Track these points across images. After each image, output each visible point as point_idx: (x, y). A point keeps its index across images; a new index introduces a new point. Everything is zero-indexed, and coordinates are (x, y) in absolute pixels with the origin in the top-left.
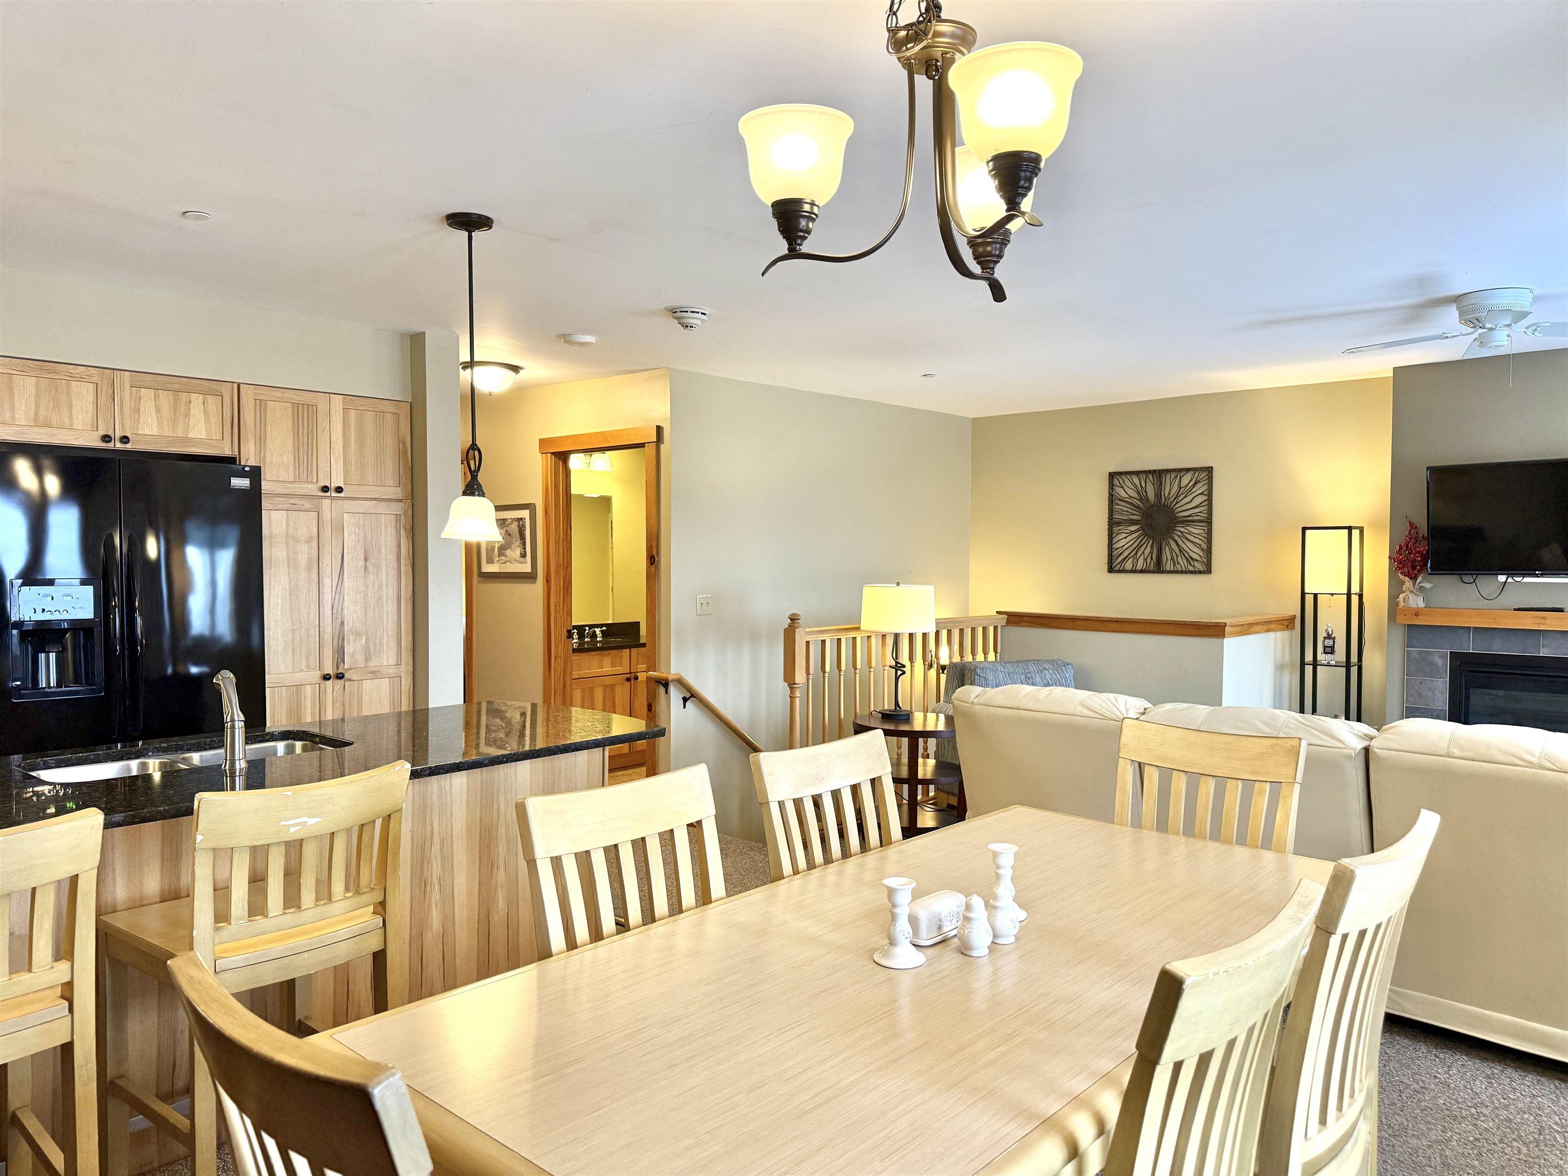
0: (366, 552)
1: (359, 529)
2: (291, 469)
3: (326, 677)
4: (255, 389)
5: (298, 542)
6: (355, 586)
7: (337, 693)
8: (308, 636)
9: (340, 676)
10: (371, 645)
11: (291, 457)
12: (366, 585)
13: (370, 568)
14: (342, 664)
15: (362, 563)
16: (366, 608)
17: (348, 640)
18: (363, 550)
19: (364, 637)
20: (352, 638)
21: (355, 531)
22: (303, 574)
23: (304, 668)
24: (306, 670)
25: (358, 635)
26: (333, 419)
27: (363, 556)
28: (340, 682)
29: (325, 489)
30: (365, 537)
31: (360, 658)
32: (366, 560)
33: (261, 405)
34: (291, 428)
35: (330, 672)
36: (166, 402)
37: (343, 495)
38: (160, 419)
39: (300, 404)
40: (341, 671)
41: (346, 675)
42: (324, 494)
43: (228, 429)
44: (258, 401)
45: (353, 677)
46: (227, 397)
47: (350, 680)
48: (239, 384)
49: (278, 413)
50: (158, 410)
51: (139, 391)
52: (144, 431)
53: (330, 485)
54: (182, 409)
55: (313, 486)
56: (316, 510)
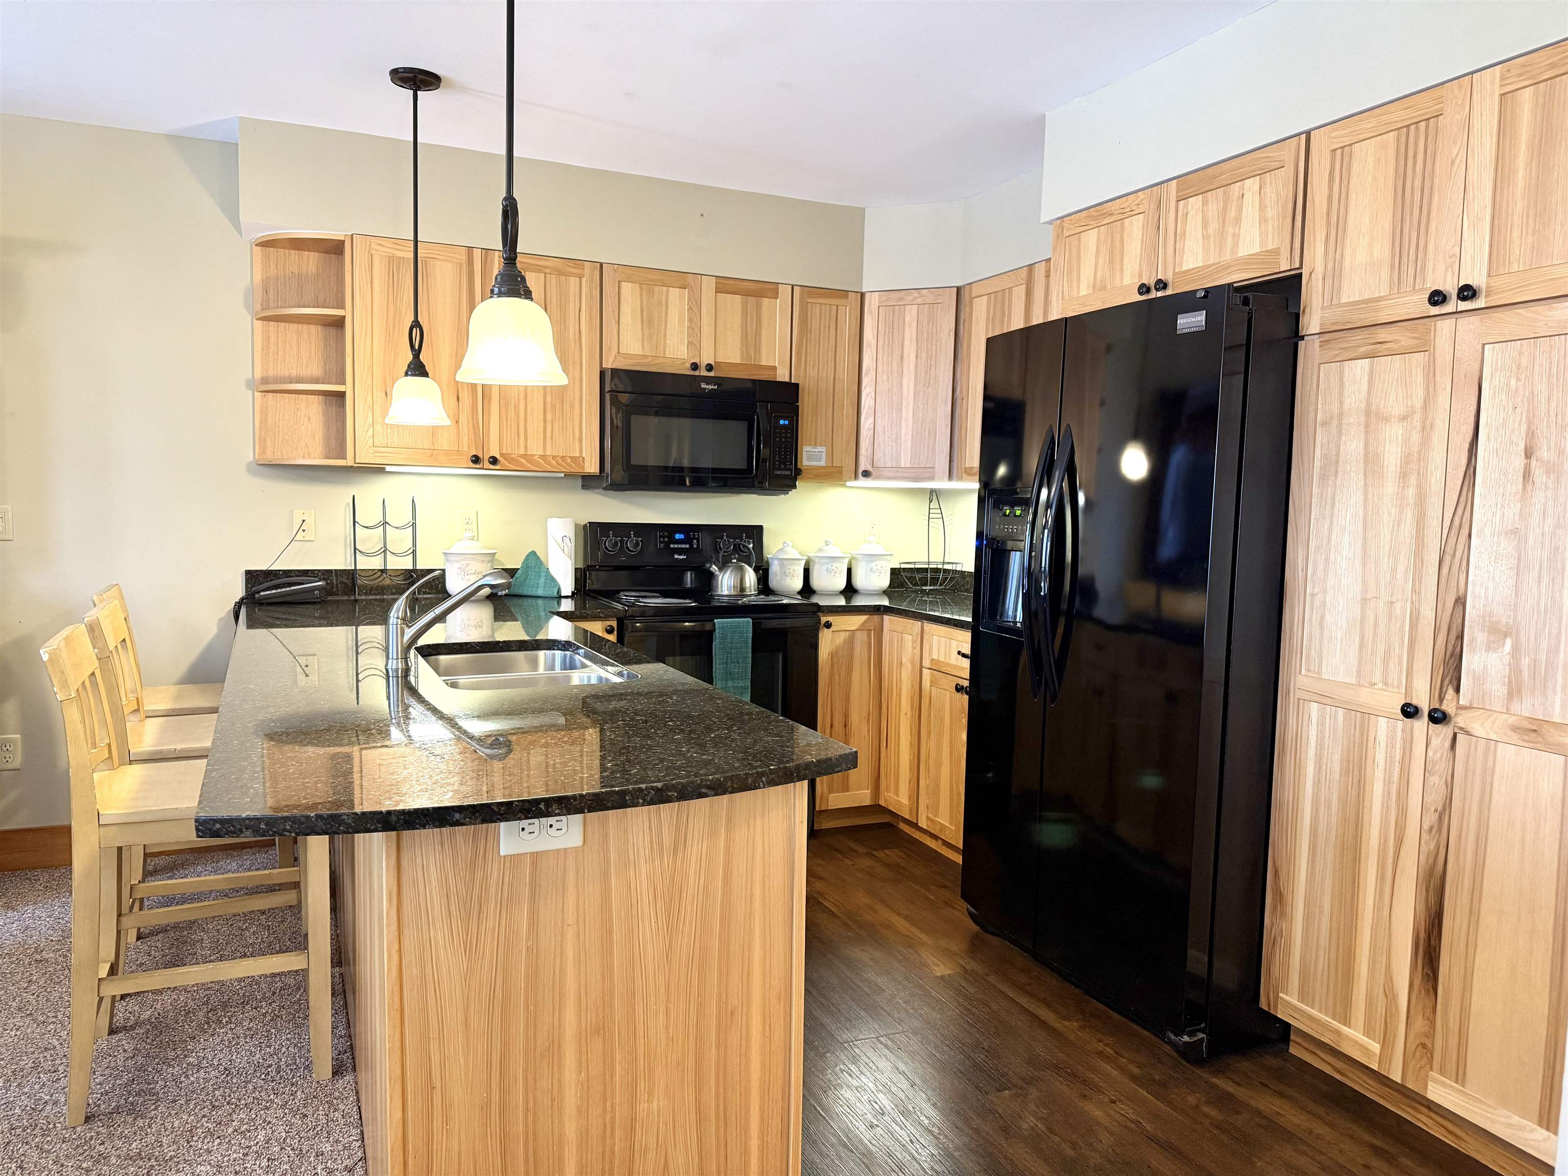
0: (1531, 435)
1: (1518, 379)
2: (1387, 269)
3: (1409, 711)
5: (1387, 419)
6: (1499, 514)
7: (1435, 753)
8: (1390, 620)
9: (1438, 717)
10: (1525, 662)
11: (1386, 246)
13: (1539, 475)
14: (1451, 692)
15: (1519, 461)
16: (1519, 569)
17: (1473, 639)
18: (1524, 427)
19: (1508, 642)
20: (1483, 638)
21: (1508, 384)
22: (1390, 487)
23: (1376, 681)
24: (1380, 685)
26: (1477, 126)
27: (1522, 445)
28: (1441, 733)
29: (1437, 298)
30: (1531, 395)
31: (1497, 689)
32: (1529, 454)
34: (1390, 184)
35: (1424, 703)
36: (1213, 209)
37: (1480, 303)
38: (1206, 237)
39: (1408, 126)
40: (1448, 706)
41: (1461, 720)
42: (1435, 310)
43: (1289, 220)
44: (1339, 152)
45: (1478, 729)
46: (1289, 170)
47: (1468, 733)
48: (1308, 133)
49: (1371, 161)
50: (1205, 225)
51: (1186, 206)
52: (1185, 268)
53: (1450, 287)
54: (1233, 213)
55: (1416, 297)
56: (1424, 347)
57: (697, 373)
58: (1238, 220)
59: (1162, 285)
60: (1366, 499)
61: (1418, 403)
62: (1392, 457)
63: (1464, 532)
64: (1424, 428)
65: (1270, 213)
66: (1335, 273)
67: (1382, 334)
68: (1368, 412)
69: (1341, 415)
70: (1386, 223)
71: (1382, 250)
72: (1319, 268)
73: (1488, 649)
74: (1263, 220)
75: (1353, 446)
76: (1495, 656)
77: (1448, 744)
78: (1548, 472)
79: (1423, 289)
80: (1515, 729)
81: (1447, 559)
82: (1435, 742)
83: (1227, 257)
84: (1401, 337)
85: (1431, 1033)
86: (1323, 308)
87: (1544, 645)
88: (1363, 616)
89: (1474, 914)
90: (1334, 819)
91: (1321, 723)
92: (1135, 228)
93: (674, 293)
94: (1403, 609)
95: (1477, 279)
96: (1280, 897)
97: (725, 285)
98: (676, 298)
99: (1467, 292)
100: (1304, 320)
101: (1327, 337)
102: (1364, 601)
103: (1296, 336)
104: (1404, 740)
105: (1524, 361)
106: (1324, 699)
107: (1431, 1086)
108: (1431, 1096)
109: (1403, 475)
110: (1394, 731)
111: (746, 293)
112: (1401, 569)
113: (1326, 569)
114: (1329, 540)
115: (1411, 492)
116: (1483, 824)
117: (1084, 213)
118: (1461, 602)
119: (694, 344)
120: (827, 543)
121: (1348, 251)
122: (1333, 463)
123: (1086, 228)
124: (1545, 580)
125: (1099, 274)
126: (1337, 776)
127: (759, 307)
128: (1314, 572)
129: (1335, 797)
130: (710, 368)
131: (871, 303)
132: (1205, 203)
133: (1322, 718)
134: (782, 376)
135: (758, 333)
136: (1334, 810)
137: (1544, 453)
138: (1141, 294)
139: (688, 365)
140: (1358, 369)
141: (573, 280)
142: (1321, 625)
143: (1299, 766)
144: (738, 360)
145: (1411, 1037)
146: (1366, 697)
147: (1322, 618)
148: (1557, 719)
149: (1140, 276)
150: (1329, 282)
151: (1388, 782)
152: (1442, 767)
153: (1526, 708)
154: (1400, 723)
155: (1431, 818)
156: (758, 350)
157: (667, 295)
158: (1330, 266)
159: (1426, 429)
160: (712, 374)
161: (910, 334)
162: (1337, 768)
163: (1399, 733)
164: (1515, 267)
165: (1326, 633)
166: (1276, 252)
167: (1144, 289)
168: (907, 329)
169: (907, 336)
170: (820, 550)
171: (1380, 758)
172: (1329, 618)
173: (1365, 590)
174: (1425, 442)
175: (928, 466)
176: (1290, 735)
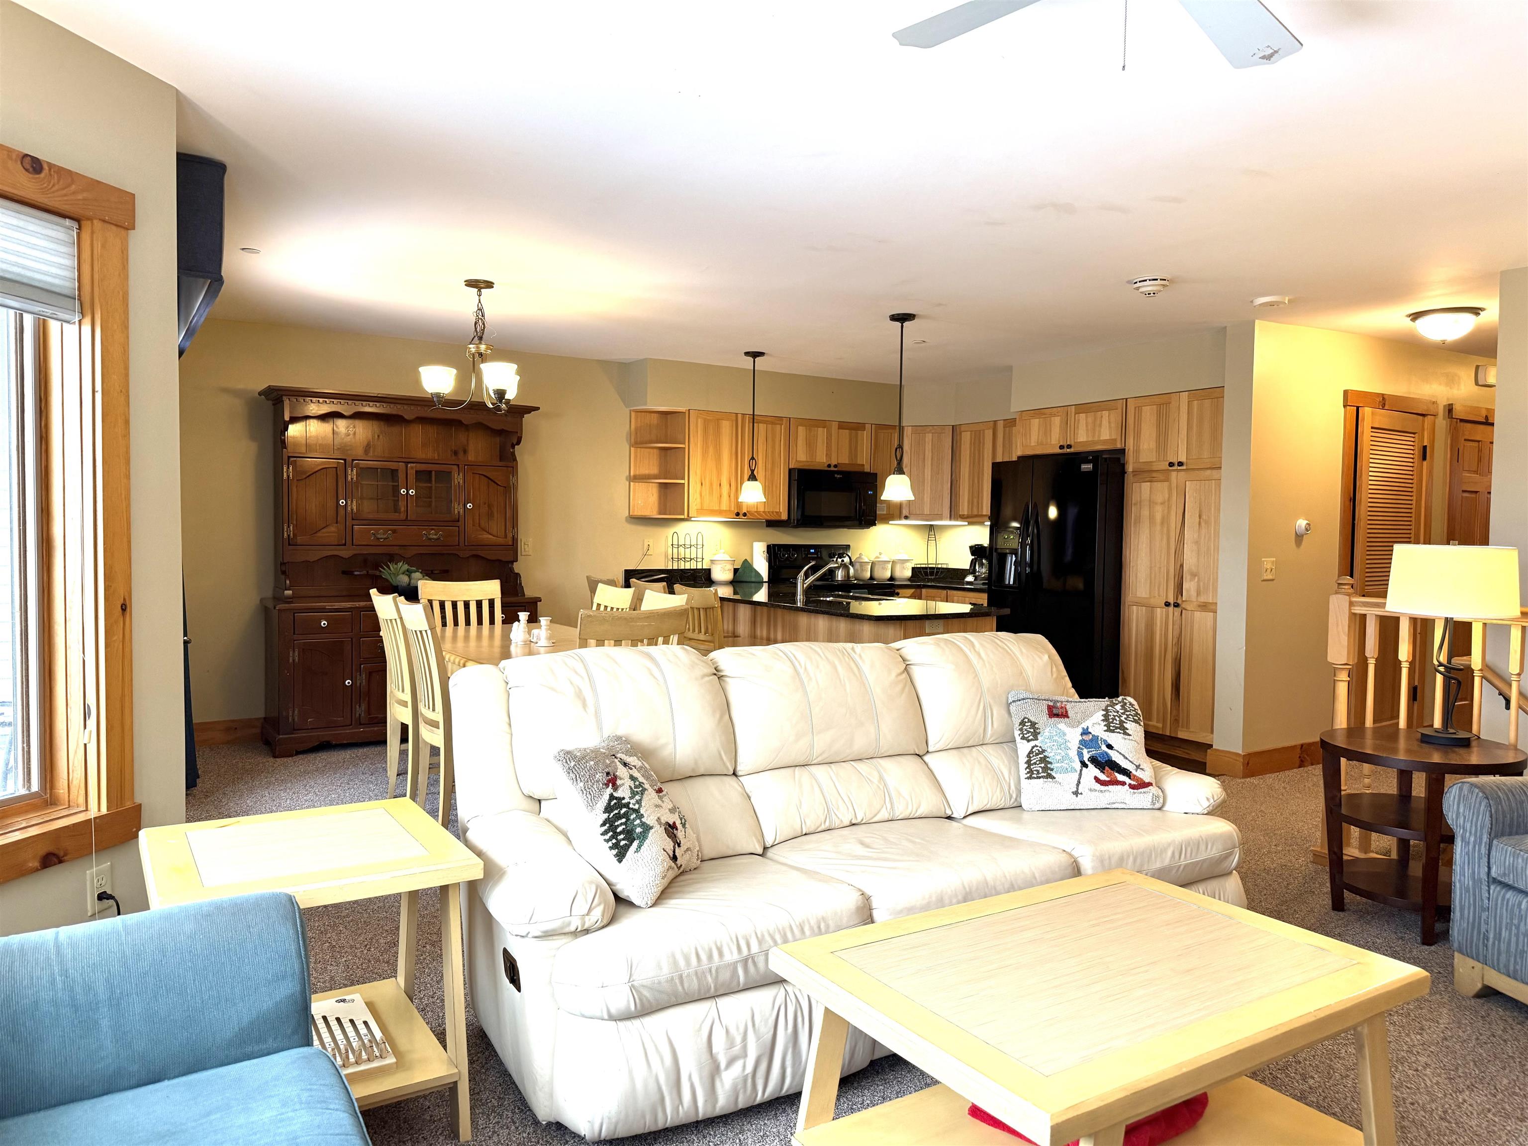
0: (1200, 511)
1: (1196, 493)
2: (1154, 452)
3: (1167, 604)
4: (1135, 400)
5: (1156, 504)
6: (1192, 537)
7: (1176, 617)
8: (1159, 574)
9: (1176, 605)
10: (1202, 584)
11: (1154, 443)
12: (1199, 536)
13: (1203, 524)
14: (1180, 596)
15: (1197, 521)
16: (1198, 554)
17: (1186, 578)
18: (1198, 509)
19: (1196, 578)
20: (1189, 577)
21: (1193, 495)
22: (1158, 528)
23: (1156, 595)
24: (1158, 596)
25: (1194, 575)
26: (1181, 409)
27: (1198, 515)
28: (1178, 610)
29: (1171, 464)
30: (1200, 499)
31: (1193, 593)
32: (1200, 517)
33: (1138, 409)
34: (1155, 422)
35: (1171, 601)
36: (1090, 420)
37: (1184, 467)
38: (1087, 430)
39: (1160, 405)
40: (1179, 601)
41: (1184, 605)
42: (1171, 468)
43: (1120, 429)
44: (1137, 408)
45: (1189, 608)
46: (1120, 410)
47: (1186, 610)
48: (1126, 399)
49: (1148, 414)
50: (1087, 426)
51: (1079, 417)
52: (1079, 441)
53: (1175, 461)
54: (1098, 422)
55: (1165, 463)
56: (1167, 480)
57: (829, 469)
58: (1100, 426)
59: (1069, 446)
60: (1150, 532)
61: (1166, 499)
62: (1158, 517)
63: (1182, 542)
64: (1168, 508)
65: (1113, 425)
66: (1137, 451)
67: (1154, 475)
68: (1150, 501)
69: (1140, 502)
70: (1154, 435)
71: (1153, 445)
72: (1132, 448)
73: (1190, 581)
74: (1110, 427)
75: (1145, 513)
76: (1192, 583)
77: (1180, 614)
78: (1206, 523)
79: (1167, 461)
80: (1199, 606)
81: (1177, 551)
82: (1176, 614)
83: (1096, 439)
84: (1161, 476)
85: (1178, 715)
86: (1133, 463)
87: (1206, 579)
88: (1151, 573)
89: (1190, 669)
90: (1143, 648)
91: (1137, 613)
92: (1057, 421)
93: (820, 430)
94: (1164, 570)
95: (1183, 459)
96: (1124, 681)
97: (842, 426)
98: (821, 432)
99: (1180, 464)
100: (1126, 467)
101: (1135, 473)
102: (1151, 567)
103: (1123, 472)
104: (1166, 615)
105: (1198, 487)
106: (1138, 604)
107: (1179, 733)
108: (1180, 736)
109: (1162, 523)
110: (1163, 612)
111: (850, 429)
112: (1163, 557)
113: (1137, 557)
114: (1138, 547)
115: (1165, 529)
116: (1191, 640)
117: (1032, 412)
118: (1182, 566)
119: (828, 455)
120: (880, 554)
121: (1142, 444)
122: (1138, 520)
123: (1033, 417)
124: (1206, 557)
125: (1040, 438)
126: (1143, 632)
127: (857, 434)
128: (1133, 558)
129: (1143, 640)
130: (835, 466)
131: (908, 432)
132: (1087, 417)
133: (1138, 610)
134: (867, 469)
135: (856, 447)
136: (1143, 643)
137: (1204, 517)
138: (1060, 449)
139: (826, 465)
140: (1146, 486)
141: (778, 427)
142: (1136, 577)
143: (1130, 630)
144: (847, 462)
145: (1172, 718)
146: (1153, 602)
147: (1137, 574)
148: (1211, 601)
149: (1059, 441)
150: (1135, 454)
151: (1161, 630)
152: (1178, 622)
153: (1202, 599)
154: (1164, 609)
155: (1175, 640)
156: (856, 456)
157: (817, 431)
158: (1135, 448)
159: (1169, 508)
160: (836, 469)
161: (928, 447)
162: (1144, 628)
163: (1164, 613)
164: (1194, 457)
165: (1138, 580)
166: (1115, 440)
167: (1061, 447)
168: (927, 445)
169: (927, 448)
170: (877, 557)
171: (1158, 624)
172: (1139, 574)
173: (1151, 564)
174: (1169, 512)
175: (939, 513)
176: (1126, 619)
